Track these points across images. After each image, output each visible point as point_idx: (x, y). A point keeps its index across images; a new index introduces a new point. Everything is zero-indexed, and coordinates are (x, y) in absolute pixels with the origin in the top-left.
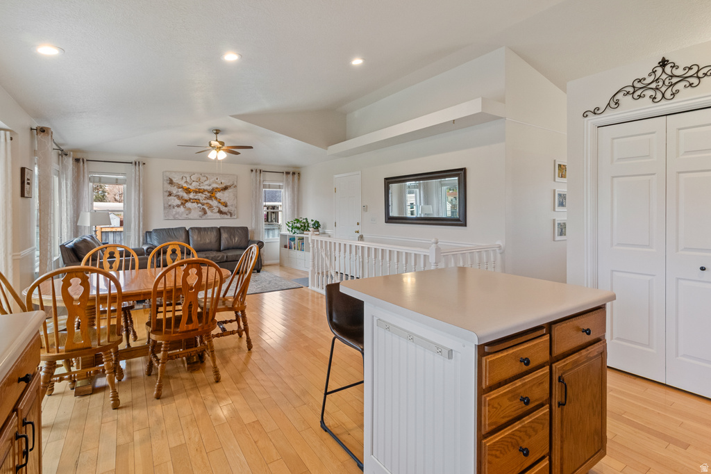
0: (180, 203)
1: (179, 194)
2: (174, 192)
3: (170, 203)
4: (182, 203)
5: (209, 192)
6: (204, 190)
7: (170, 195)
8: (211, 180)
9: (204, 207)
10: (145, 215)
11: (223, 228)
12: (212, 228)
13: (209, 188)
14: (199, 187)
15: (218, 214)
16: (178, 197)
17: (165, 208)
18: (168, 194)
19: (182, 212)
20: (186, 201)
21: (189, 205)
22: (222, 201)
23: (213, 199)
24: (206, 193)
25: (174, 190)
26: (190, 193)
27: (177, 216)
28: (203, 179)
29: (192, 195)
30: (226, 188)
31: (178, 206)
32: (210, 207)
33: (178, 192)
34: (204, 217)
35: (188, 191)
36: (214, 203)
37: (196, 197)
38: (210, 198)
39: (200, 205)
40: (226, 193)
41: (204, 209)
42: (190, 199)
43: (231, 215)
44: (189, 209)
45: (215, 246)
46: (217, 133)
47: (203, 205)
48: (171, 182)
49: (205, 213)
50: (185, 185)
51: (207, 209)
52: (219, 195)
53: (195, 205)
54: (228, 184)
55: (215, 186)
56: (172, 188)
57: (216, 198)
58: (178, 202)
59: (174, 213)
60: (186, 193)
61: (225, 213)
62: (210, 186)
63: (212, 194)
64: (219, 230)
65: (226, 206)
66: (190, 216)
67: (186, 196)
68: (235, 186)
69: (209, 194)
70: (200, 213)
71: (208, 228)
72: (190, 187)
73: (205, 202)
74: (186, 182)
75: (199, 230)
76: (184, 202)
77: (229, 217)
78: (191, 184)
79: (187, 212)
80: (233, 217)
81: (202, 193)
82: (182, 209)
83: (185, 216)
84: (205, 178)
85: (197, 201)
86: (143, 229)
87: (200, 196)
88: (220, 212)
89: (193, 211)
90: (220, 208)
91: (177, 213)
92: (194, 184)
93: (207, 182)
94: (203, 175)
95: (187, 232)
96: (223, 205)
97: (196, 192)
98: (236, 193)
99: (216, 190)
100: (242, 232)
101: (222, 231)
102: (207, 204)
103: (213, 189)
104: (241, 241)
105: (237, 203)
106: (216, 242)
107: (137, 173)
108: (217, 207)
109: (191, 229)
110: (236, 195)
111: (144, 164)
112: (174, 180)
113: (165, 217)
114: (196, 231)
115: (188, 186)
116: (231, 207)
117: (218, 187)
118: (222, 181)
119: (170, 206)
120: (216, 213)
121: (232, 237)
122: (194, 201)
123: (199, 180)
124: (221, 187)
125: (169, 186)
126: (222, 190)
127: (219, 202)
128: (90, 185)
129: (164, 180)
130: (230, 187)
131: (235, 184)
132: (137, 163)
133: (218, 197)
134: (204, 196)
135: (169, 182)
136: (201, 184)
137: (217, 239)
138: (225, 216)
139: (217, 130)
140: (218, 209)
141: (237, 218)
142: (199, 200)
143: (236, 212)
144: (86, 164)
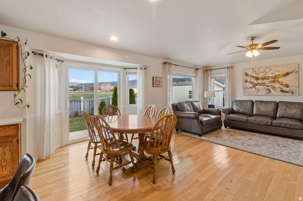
0: (252, 86)
1: (251, 81)
2: (249, 80)
3: (246, 86)
4: (253, 86)
5: (272, 78)
6: (269, 77)
7: (246, 82)
8: (274, 70)
9: (269, 88)
10: (233, 92)
11: (282, 102)
12: (271, 102)
13: (273, 75)
14: (265, 76)
15: (281, 93)
16: (251, 82)
17: (243, 89)
18: (245, 81)
19: (254, 91)
20: (256, 85)
21: (258, 87)
22: (284, 83)
23: (276, 82)
24: (270, 79)
25: (249, 79)
26: (258, 79)
27: (250, 93)
28: (267, 70)
29: (260, 81)
30: (287, 74)
31: (251, 88)
32: (274, 88)
33: (251, 80)
34: (269, 94)
35: (257, 79)
36: (277, 85)
37: (263, 82)
38: (274, 82)
39: (265, 87)
40: (288, 78)
41: (268, 89)
42: (259, 84)
43: (293, 93)
44: (258, 90)
45: (271, 114)
46: (253, 39)
47: (268, 86)
48: (247, 75)
49: (270, 92)
50: (255, 75)
51: (271, 89)
52: (281, 79)
53: (262, 87)
54: (290, 71)
55: (277, 73)
56: (248, 78)
57: (279, 82)
58: (251, 85)
59: (249, 92)
60: (256, 80)
61: (287, 92)
62: (273, 74)
63: (275, 79)
64: (277, 104)
65: (288, 87)
66: (259, 94)
67: (256, 82)
68: (298, 72)
69: (273, 80)
70: (266, 92)
71: (268, 101)
72: (259, 76)
73: (270, 84)
74: (256, 74)
75: (261, 102)
76: (254, 85)
77: (291, 94)
78: (259, 74)
79: (257, 91)
80: (295, 95)
81: (267, 79)
82: (253, 89)
83: (255, 93)
84: (270, 69)
85: (264, 84)
86: (232, 99)
87: (265, 81)
88: (282, 91)
89: (260, 91)
90: (282, 89)
91: (250, 92)
92: (261, 74)
93: (271, 72)
94: (267, 68)
95: (253, 103)
96: (285, 86)
97: (263, 79)
98: (298, 77)
99: (279, 76)
100: (299, 106)
101: (280, 104)
102: (271, 86)
103: (276, 76)
104: (295, 113)
105: (299, 84)
106: (273, 111)
107: (229, 72)
108: (280, 88)
109: (256, 101)
110: (298, 78)
111: (232, 67)
112: (249, 73)
113: (244, 94)
114: (259, 103)
115: (257, 76)
116: (292, 88)
117: (280, 74)
118: (284, 69)
119: (246, 88)
120: (279, 92)
121: (288, 109)
122: (261, 84)
123: (265, 71)
124: (282, 74)
125: (246, 77)
126: (284, 76)
127: (281, 84)
128: (212, 80)
129: (243, 74)
130: (291, 73)
131: (297, 70)
132: (228, 68)
133: (280, 81)
134: (269, 81)
135: (245, 75)
136: (266, 74)
137: (274, 110)
138: (287, 94)
139: (252, 37)
140: (280, 89)
141: (299, 95)
142: (265, 83)
143: (298, 91)
144: (209, 71)
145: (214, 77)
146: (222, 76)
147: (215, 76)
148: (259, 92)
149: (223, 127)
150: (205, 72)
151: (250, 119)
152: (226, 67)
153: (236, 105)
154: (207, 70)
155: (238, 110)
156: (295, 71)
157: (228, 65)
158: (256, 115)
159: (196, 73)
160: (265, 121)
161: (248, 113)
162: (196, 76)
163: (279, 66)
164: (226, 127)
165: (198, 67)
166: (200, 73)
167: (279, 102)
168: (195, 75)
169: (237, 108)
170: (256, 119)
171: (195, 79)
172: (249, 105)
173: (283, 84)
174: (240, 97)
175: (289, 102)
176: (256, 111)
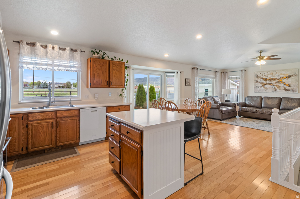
2: (259, 81)
3: (257, 86)
4: (263, 85)
5: (278, 79)
6: (275, 79)
7: (257, 82)
8: (279, 73)
9: (275, 87)
10: (246, 90)
11: (284, 98)
12: (276, 97)
13: (278, 77)
14: (272, 78)
15: (284, 91)
16: (261, 83)
17: (254, 88)
18: (256, 82)
19: (263, 90)
20: (265, 84)
21: (266, 86)
22: (287, 84)
23: (281, 83)
24: (276, 80)
25: (259, 80)
26: (267, 80)
27: (260, 91)
28: (274, 73)
29: (268, 82)
30: (289, 77)
31: (261, 87)
32: (279, 87)
33: (261, 80)
34: (275, 92)
35: (266, 80)
36: (281, 85)
37: (270, 83)
38: (279, 82)
39: (272, 86)
40: (290, 79)
41: (274, 88)
42: (267, 84)
43: (293, 91)
44: (267, 88)
46: (261, 52)
47: (274, 86)
48: (257, 76)
49: (276, 90)
50: (264, 77)
51: (276, 88)
52: (284, 81)
53: (270, 86)
54: (291, 74)
55: (282, 76)
57: (283, 82)
58: (261, 85)
60: (265, 81)
61: (289, 90)
62: (278, 76)
63: (280, 80)
64: (281, 100)
65: (290, 86)
66: (267, 91)
67: (265, 82)
68: (298, 75)
69: (278, 81)
70: (273, 90)
71: (274, 97)
72: (267, 78)
73: (276, 84)
74: (265, 76)
75: (268, 98)
76: (264, 85)
78: (267, 77)
79: (265, 89)
80: (295, 92)
81: (274, 80)
82: (263, 88)
83: (264, 91)
84: (276, 73)
85: (271, 84)
86: (245, 96)
87: (272, 82)
88: (285, 89)
89: (268, 89)
90: (285, 88)
91: (260, 90)
92: (269, 76)
93: (277, 75)
94: (274, 71)
95: (262, 98)
96: (288, 86)
97: (270, 80)
98: (297, 79)
99: (283, 78)
100: (297, 101)
101: (283, 100)
102: (277, 85)
103: (281, 78)
104: (294, 106)
105: (298, 84)
106: (277, 104)
107: (242, 74)
108: (283, 87)
109: (264, 97)
110: (297, 80)
111: (245, 70)
112: (259, 75)
113: (255, 91)
114: (266, 98)
115: (266, 78)
116: (293, 87)
117: (284, 76)
118: (287, 73)
119: (257, 87)
120: (283, 90)
121: (289, 103)
122: (269, 84)
123: (272, 74)
124: (286, 76)
125: (256, 78)
126: (287, 78)
127: (285, 84)
128: (228, 80)
129: (254, 76)
130: (293, 76)
131: (297, 73)
132: (242, 71)
133: (284, 82)
134: (275, 81)
135: (256, 76)
136: (273, 76)
137: (278, 103)
138: (289, 92)
139: (260, 51)
140: (284, 88)
141: (298, 93)
142: (272, 84)
143: (297, 90)
144: (226, 73)
145: (230, 78)
146: (237, 77)
147: (231, 77)
148: (267, 90)
149: (237, 117)
150: (223, 73)
151: (258, 110)
152: (241, 70)
153: (248, 100)
154: (224, 72)
155: (250, 104)
156: (296, 75)
157: (242, 69)
158: (264, 108)
159: (215, 75)
160: (270, 111)
161: (258, 106)
162: (215, 77)
163: (283, 70)
164: (240, 116)
165: (217, 70)
166: (219, 74)
167: (282, 97)
168: (214, 76)
169: (249, 103)
170: (263, 110)
171: (214, 79)
172: (259, 100)
173: (286, 84)
174: (252, 94)
175: (290, 98)
176: (264, 104)
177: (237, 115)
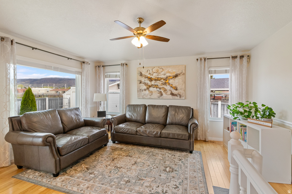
0: (146, 88)
1: (145, 82)
2: (143, 81)
3: (140, 88)
4: (147, 88)
5: (164, 80)
6: (161, 78)
7: (141, 83)
8: (166, 71)
9: (161, 90)
10: (127, 95)
11: (171, 106)
12: (163, 106)
13: (164, 77)
14: (158, 77)
15: (171, 96)
16: (145, 84)
17: (138, 91)
18: (139, 82)
19: (148, 94)
20: (150, 86)
21: (151, 89)
22: (174, 86)
23: (167, 84)
24: (162, 80)
25: (143, 79)
26: (152, 81)
27: (144, 97)
28: (160, 70)
29: (153, 83)
30: (176, 76)
31: (145, 90)
32: (165, 90)
33: (145, 81)
34: (161, 98)
35: (151, 79)
36: (168, 87)
37: (156, 84)
38: (165, 84)
39: (158, 89)
40: (177, 80)
41: (161, 92)
42: (152, 85)
43: (180, 96)
44: (152, 92)
45: (162, 120)
46: (140, 22)
47: (160, 89)
48: (141, 74)
49: (162, 95)
50: (149, 76)
51: (163, 91)
52: (171, 81)
53: (155, 89)
54: (178, 73)
55: (168, 75)
56: (142, 78)
57: (169, 84)
58: (145, 87)
59: (143, 94)
60: (150, 81)
61: (176, 95)
62: (165, 75)
63: (166, 81)
64: (167, 108)
65: (176, 90)
66: (152, 97)
67: (149, 83)
68: (184, 74)
69: (164, 81)
70: (159, 95)
71: (160, 106)
72: (152, 77)
73: (161, 86)
74: (150, 74)
75: (154, 106)
76: (148, 87)
77: (179, 98)
78: (152, 75)
79: (150, 94)
80: (182, 98)
81: (160, 80)
82: (147, 92)
83: (149, 96)
84: (162, 70)
85: (156, 86)
87: (159, 83)
88: (172, 94)
89: (154, 93)
90: (172, 91)
91: (145, 94)
92: (155, 74)
93: (163, 73)
94: (160, 68)
95: (145, 107)
96: (174, 89)
97: (156, 80)
98: (184, 79)
99: (169, 78)
100: (185, 111)
101: (170, 109)
102: (163, 88)
103: (167, 77)
104: (182, 118)
105: (185, 87)
106: (163, 117)
107: (123, 70)
108: (170, 90)
109: (148, 105)
110: (184, 81)
111: (126, 64)
112: (143, 73)
113: (138, 97)
114: (151, 107)
115: (151, 77)
116: (180, 90)
117: (171, 75)
118: (174, 71)
119: (140, 90)
120: (169, 95)
121: (176, 114)
122: (154, 86)
123: (157, 72)
124: (172, 75)
125: (140, 77)
126: (173, 77)
127: (171, 87)
128: (106, 79)
129: (138, 73)
130: (180, 75)
131: (184, 72)
132: (122, 65)
133: (171, 83)
134: (161, 82)
135: (140, 74)
136: (159, 74)
137: (164, 115)
138: (176, 97)
140: (170, 92)
141: (185, 99)
142: (158, 85)
143: (184, 94)
144: (102, 68)
145: (108, 76)
146: (116, 75)
147: (110, 75)
148: (152, 95)
150: (97, 68)
151: (140, 130)
152: (120, 64)
153: (130, 111)
154: (99, 66)
155: (130, 117)
156: (183, 73)
157: (123, 62)
158: (148, 123)
159: (82, 68)
160: (154, 132)
161: (141, 121)
162: (82, 72)
163: (170, 66)
164: (114, 142)
165: (86, 60)
166: (89, 69)
167: (170, 106)
168: (80, 70)
169: (130, 115)
170: (146, 129)
171: (80, 76)
172: (142, 109)
173: (172, 86)
174: (135, 101)
175: (178, 106)
176: (149, 117)
177: (110, 140)
